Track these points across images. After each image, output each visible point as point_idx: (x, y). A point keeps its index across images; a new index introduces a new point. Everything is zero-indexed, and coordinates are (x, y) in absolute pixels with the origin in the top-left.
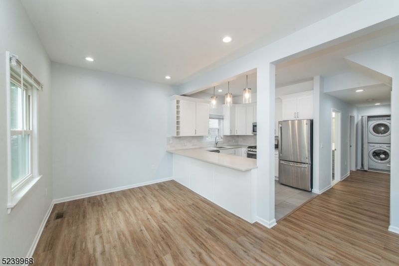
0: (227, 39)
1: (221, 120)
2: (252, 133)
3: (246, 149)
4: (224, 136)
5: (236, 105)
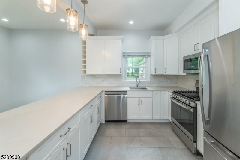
1: (149, 58)
2: (184, 72)
3: (171, 94)
4: (152, 75)
5: (165, 37)
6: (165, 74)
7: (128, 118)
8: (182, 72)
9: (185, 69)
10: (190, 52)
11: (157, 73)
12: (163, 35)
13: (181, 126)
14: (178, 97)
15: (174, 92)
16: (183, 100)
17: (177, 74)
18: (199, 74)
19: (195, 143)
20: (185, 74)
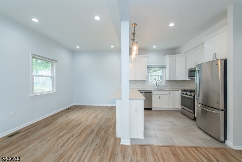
0: (97, 18)
1: (164, 69)
2: (189, 78)
3: (181, 92)
4: (167, 81)
5: (176, 55)
6: (176, 80)
7: (153, 107)
8: (187, 79)
9: (189, 76)
10: (193, 66)
11: (171, 80)
12: (175, 54)
13: (187, 108)
14: (185, 93)
15: (183, 90)
16: (188, 93)
17: (184, 80)
18: (194, 79)
19: (194, 114)
20: (189, 79)
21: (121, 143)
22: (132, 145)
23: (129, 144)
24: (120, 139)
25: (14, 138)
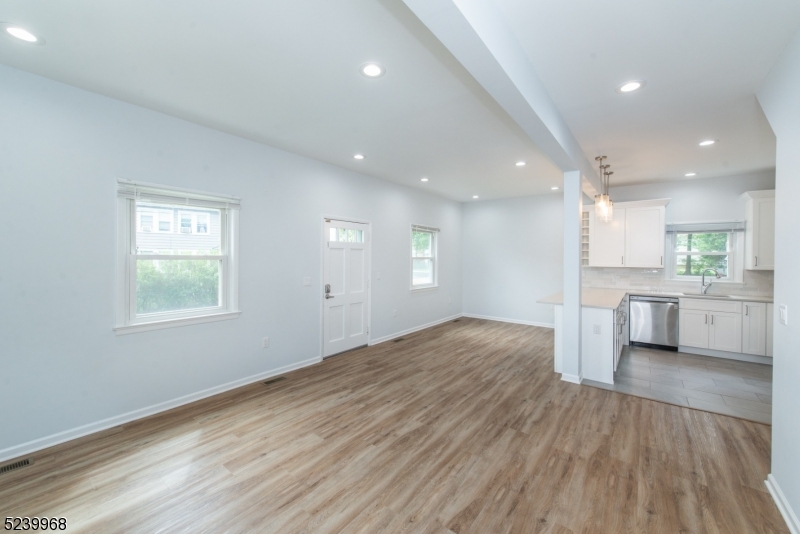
1: (739, 235)
4: (747, 271)
21: (562, 379)
22: (582, 384)
23: (579, 382)
24: (560, 375)
25: (401, 343)
